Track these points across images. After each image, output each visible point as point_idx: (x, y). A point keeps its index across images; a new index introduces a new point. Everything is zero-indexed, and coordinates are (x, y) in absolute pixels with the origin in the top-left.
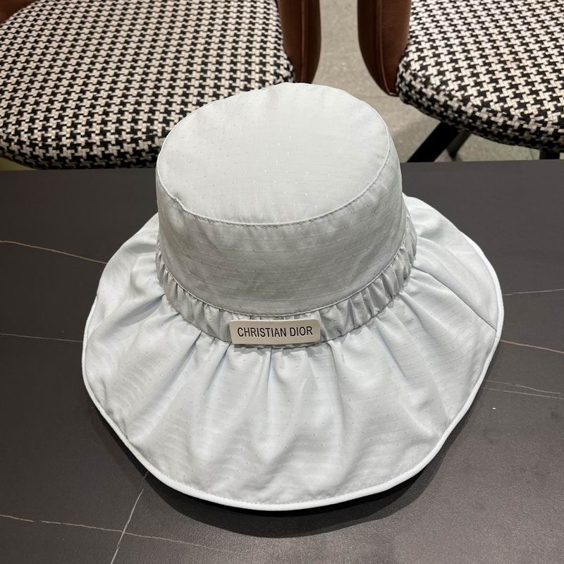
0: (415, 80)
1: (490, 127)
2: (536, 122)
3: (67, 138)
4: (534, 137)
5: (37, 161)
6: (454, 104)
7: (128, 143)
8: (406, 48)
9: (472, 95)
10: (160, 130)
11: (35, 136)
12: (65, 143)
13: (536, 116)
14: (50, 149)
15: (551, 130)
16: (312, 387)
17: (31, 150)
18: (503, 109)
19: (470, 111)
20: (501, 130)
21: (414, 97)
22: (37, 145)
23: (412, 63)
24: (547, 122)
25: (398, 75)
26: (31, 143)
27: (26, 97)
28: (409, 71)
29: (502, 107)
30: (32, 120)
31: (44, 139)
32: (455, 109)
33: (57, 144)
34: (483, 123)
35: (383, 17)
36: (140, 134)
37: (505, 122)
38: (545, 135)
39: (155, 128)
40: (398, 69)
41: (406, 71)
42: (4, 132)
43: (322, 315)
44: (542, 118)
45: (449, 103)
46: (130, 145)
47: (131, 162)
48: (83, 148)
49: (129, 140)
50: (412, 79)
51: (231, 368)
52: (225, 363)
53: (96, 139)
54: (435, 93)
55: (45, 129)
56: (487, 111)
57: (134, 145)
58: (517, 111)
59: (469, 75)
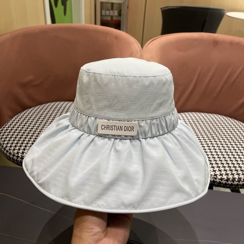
27: (24, 141)
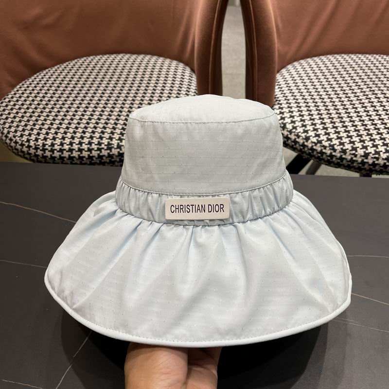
1: (322, 156)
2: (351, 154)
3: (58, 145)
4: (350, 163)
5: (38, 158)
6: (301, 141)
7: (95, 151)
9: (311, 136)
10: (116, 145)
11: (39, 143)
12: (56, 148)
13: (350, 151)
14: (47, 151)
15: (360, 160)
17: (35, 151)
18: (330, 146)
19: (310, 145)
20: (329, 158)
22: (39, 148)
24: (357, 155)
26: (35, 147)
29: (329, 144)
30: (38, 134)
31: (44, 145)
32: (301, 144)
33: (51, 149)
34: (318, 153)
36: (103, 146)
37: (331, 153)
38: (356, 162)
39: (113, 142)
42: (20, 140)
44: (354, 152)
45: (297, 140)
46: (96, 152)
47: (96, 163)
48: (67, 151)
49: (96, 149)
53: (75, 147)
54: (289, 133)
55: (45, 139)
56: (321, 146)
57: (99, 152)
58: (339, 147)
59: (310, 124)
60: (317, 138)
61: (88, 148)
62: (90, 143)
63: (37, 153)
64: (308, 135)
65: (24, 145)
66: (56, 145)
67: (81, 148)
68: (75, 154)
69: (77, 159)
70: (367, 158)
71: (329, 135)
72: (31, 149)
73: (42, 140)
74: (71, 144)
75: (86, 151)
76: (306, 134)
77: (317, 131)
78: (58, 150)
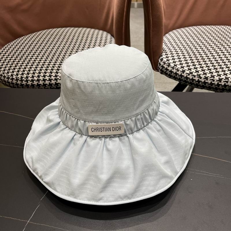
0: (165, 64)
1: (193, 81)
2: (210, 80)
3: (30, 78)
4: (210, 85)
5: (18, 86)
6: (179, 73)
7: (54, 80)
8: (162, 54)
9: (186, 70)
11: (18, 77)
12: (29, 79)
13: (210, 78)
14: (23, 81)
15: (216, 83)
16: (121, 152)
17: (16, 81)
18: (198, 75)
19: (185, 75)
20: (197, 83)
21: (164, 71)
22: (19, 80)
23: (164, 59)
24: (214, 80)
25: (158, 63)
26: (16, 79)
28: (162, 61)
29: (197, 74)
30: (18, 71)
31: (22, 78)
32: (179, 75)
33: (26, 80)
34: (190, 80)
35: (153, 42)
36: (58, 77)
37: (198, 79)
38: (214, 85)
40: (158, 61)
41: (161, 61)
42: (7, 75)
43: (125, 122)
44: (212, 78)
45: (177, 72)
46: (54, 81)
47: (54, 88)
48: (36, 81)
49: (54, 79)
50: (164, 64)
51: (88, 146)
52: (86, 144)
53: (41, 78)
54: (172, 69)
55: (23, 74)
56: (192, 75)
57: (55, 81)
58: (203, 76)
59: (185, 63)
60: (190, 71)
61: (49, 79)
62: (50, 76)
63: (17, 83)
64: (184, 69)
65: (10, 78)
66: (29, 78)
67: (45, 79)
68: (41, 83)
69: (42, 86)
70: (221, 82)
71: (197, 69)
72: (14, 80)
73: (20, 75)
74: (39, 76)
75: (48, 81)
76: (182, 69)
77: (190, 67)
78: (31, 80)
